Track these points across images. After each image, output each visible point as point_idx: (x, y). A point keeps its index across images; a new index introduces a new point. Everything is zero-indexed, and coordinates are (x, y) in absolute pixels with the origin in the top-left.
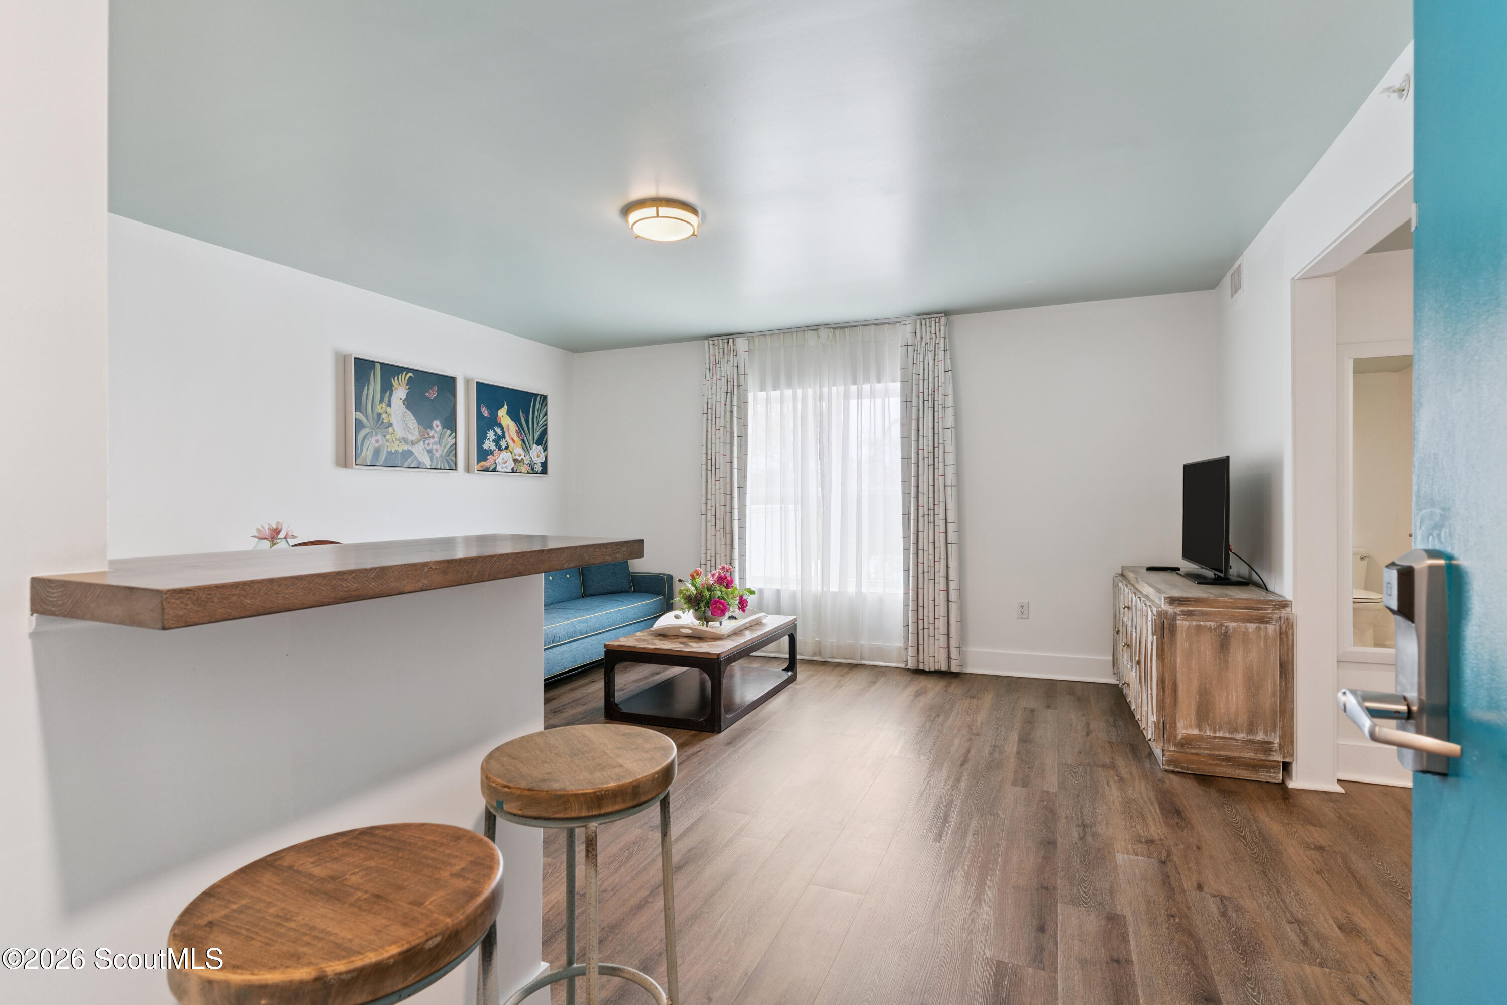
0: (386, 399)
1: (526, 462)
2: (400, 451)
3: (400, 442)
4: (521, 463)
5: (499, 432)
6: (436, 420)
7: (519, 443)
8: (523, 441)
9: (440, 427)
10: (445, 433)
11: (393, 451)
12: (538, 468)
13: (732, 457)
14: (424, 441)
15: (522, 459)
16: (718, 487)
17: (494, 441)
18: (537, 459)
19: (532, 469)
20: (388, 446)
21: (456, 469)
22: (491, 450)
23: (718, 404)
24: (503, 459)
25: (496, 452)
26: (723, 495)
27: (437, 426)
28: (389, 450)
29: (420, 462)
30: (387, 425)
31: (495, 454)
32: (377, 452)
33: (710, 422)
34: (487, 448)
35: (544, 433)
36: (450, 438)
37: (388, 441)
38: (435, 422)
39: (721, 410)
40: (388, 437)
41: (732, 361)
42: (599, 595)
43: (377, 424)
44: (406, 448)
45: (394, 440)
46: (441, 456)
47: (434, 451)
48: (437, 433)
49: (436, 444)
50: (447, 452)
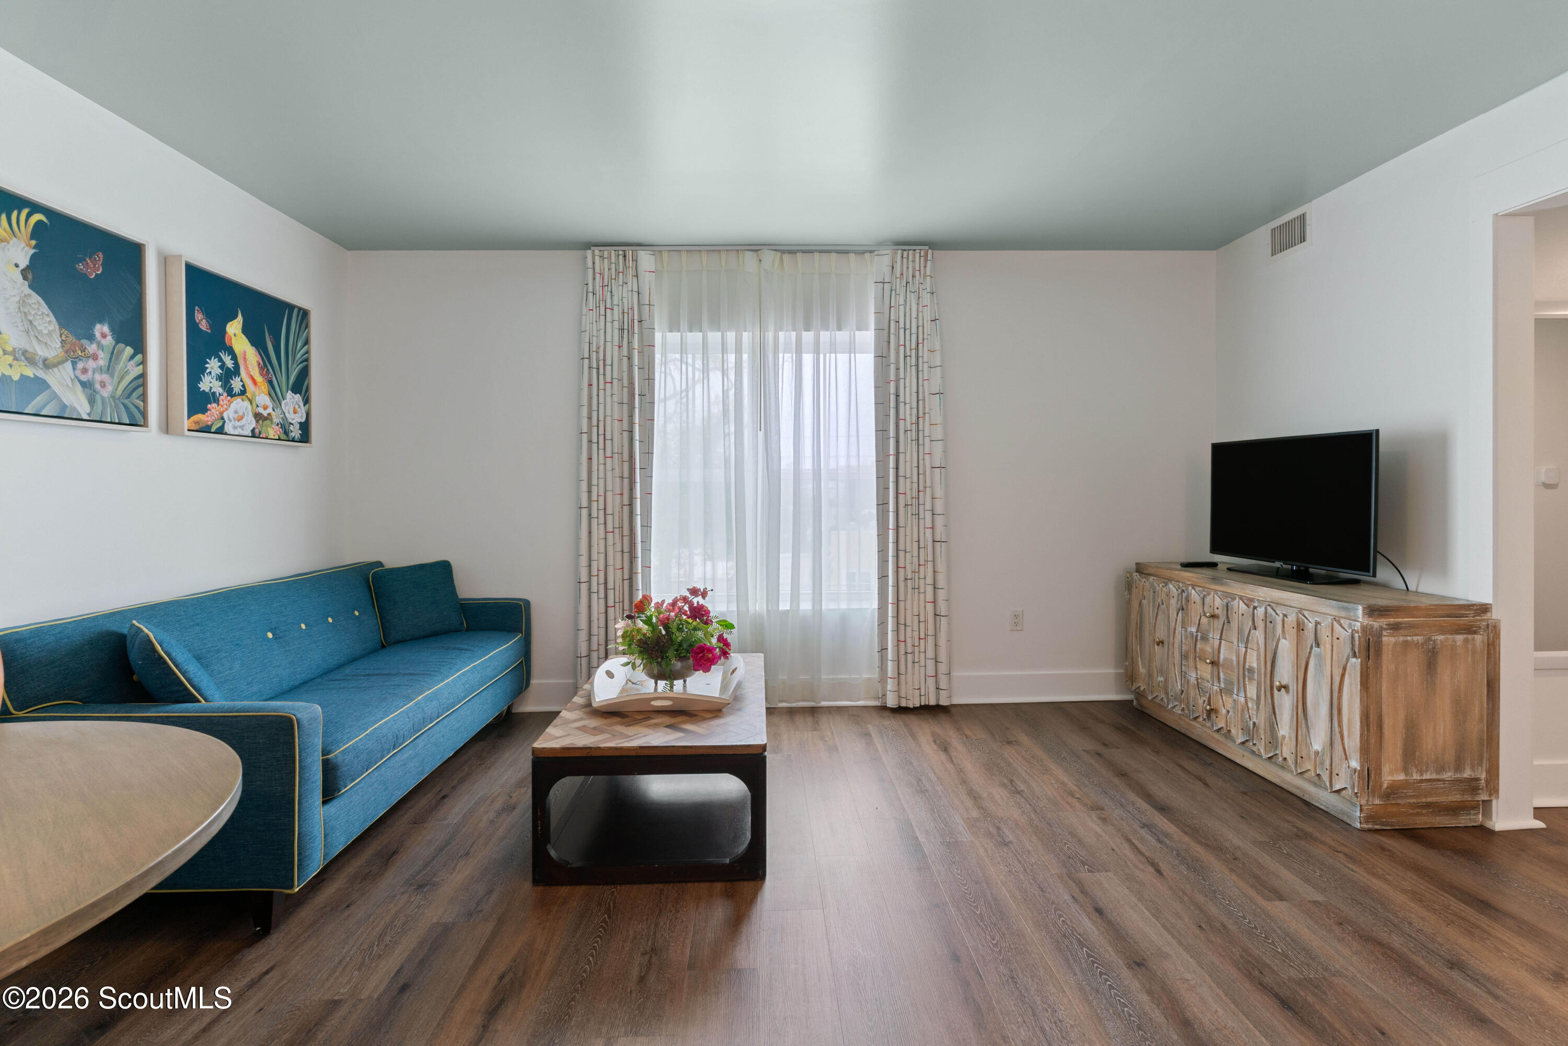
1: (276, 420)
2: (16, 378)
4: (268, 422)
5: (229, 363)
6: (101, 322)
7: (264, 387)
8: (270, 382)
9: (109, 338)
10: (121, 352)
12: (296, 432)
13: (631, 423)
15: (269, 414)
16: (609, 467)
17: (219, 378)
18: (293, 416)
19: (286, 433)
21: (145, 425)
22: (214, 394)
23: (609, 345)
24: (236, 412)
25: (224, 399)
26: (618, 480)
27: (104, 336)
31: (221, 402)
33: (595, 371)
34: (207, 390)
35: (304, 373)
36: (132, 362)
38: (98, 326)
39: (612, 353)
41: (630, 284)
42: (411, 640)
46: (113, 397)
47: (98, 386)
48: (103, 350)
49: (101, 372)
50: (126, 388)
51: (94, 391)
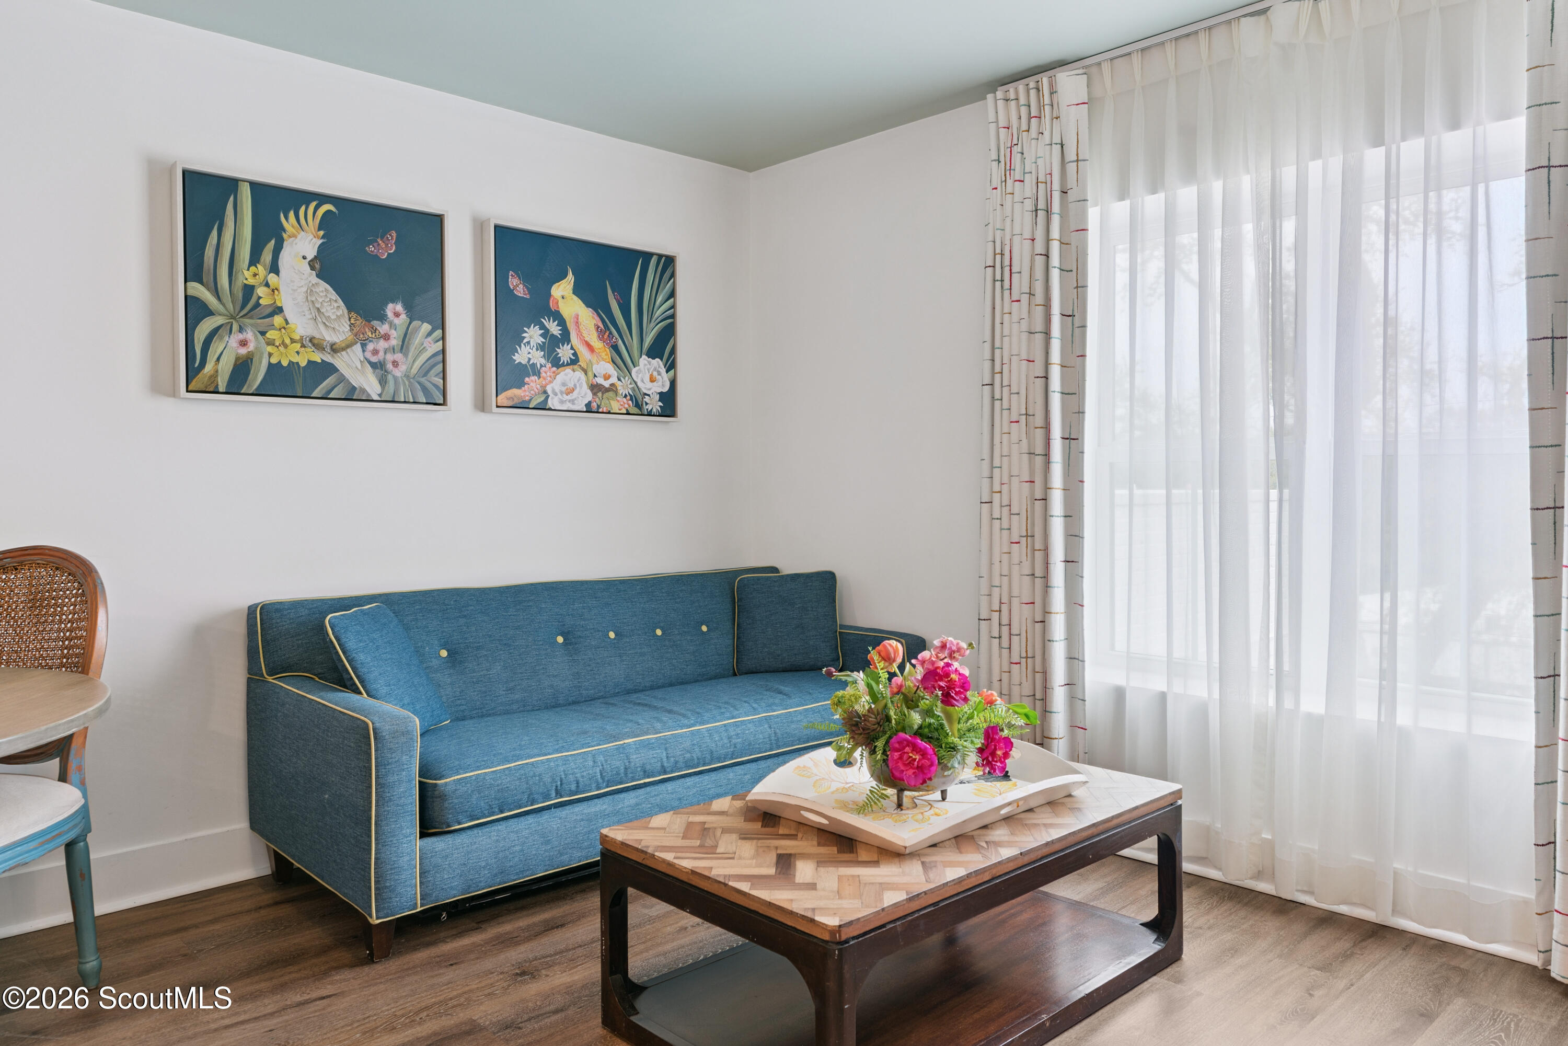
0: (267, 256)
1: (622, 391)
2: (303, 363)
3: (303, 346)
4: (611, 394)
5: (554, 329)
6: (393, 302)
7: (606, 353)
8: (615, 348)
9: (403, 316)
10: (417, 329)
11: (285, 363)
12: (654, 404)
13: (1047, 364)
14: (364, 346)
15: (612, 385)
16: (1014, 438)
17: (541, 347)
18: (649, 385)
19: (638, 405)
20: (270, 355)
21: (444, 403)
22: (534, 365)
23: (1017, 240)
24: (564, 384)
25: (547, 370)
26: (1026, 457)
27: (397, 315)
28: (274, 360)
29: (354, 388)
30: (269, 310)
31: (543, 374)
32: (242, 368)
33: (998, 284)
34: (524, 362)
35: (668, 332)
36: (429, 339)
37: (271, 343)
38: (390, 306)
39: (1022, 255)
40: (271, 334)
42: (767, 672)
43: (242, 308)
44: (317, 357)
45: (288, 341)
46: (407, 376)
47: (390, 366)
48: (395, 330)
49: (394, 352)
50: (421, 367)
51: (386, 371)
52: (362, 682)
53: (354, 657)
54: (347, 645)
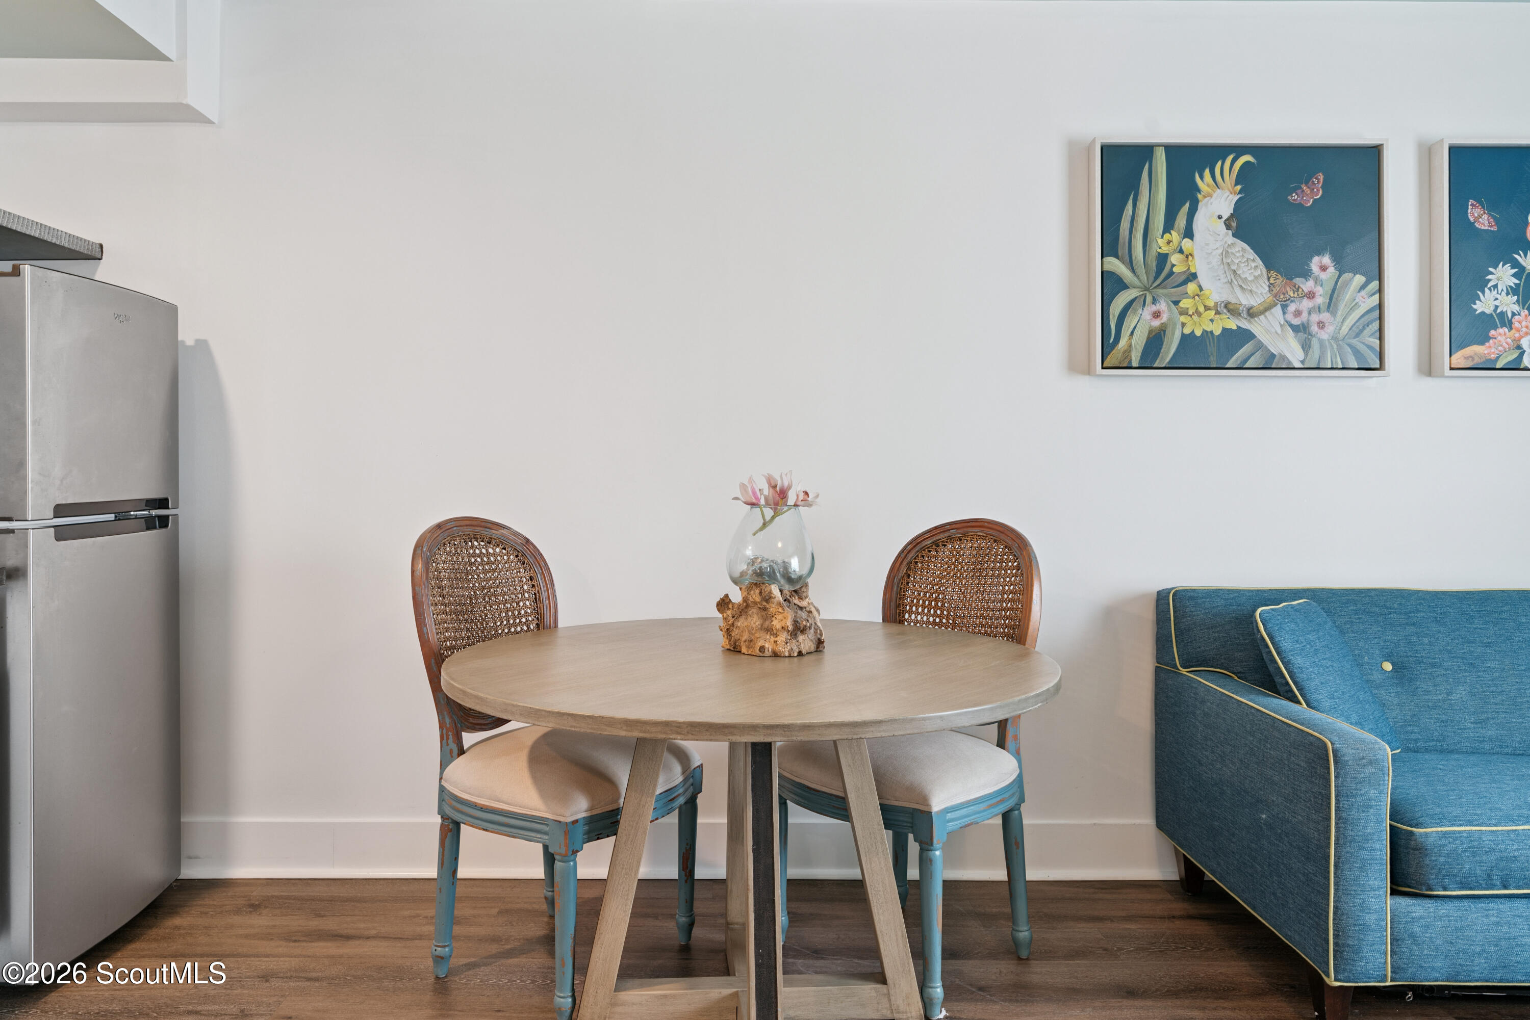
0: (1181, 221)
2: (1217, 332)
3: (1218, 313)
6: (1319, 254)
9: (1331, 270)
10: (1347, 283)
11: (1198, 333)
14: (1284, 308)
17: (1513, 291)
20: (1183, 325)
21: (1381, 367)
22: (1503, 314)
25: (1523, 319)
27: (1324, 268)
28: (1187, 331)
29: (1273, 356)
30: (1183, 278)
31: (1516, 325)
32: (1155, 340)
34: (1489, 311)
36: (1363, 293)
37: (1184, 312)
38: (1316, 259)
40: (1185, 303)
43: (1156, 278)
44: (1232, 324)
45: (1201, 309)
46: (1335, 338)
47: (1314, 328)
48: (1322, 285)
49: (1319, 311)
50: (1352, 327)
51: (1310, 334)
52: (1300, 690)
53: (1290, 660)
54: (1281, 645)
